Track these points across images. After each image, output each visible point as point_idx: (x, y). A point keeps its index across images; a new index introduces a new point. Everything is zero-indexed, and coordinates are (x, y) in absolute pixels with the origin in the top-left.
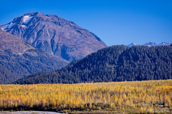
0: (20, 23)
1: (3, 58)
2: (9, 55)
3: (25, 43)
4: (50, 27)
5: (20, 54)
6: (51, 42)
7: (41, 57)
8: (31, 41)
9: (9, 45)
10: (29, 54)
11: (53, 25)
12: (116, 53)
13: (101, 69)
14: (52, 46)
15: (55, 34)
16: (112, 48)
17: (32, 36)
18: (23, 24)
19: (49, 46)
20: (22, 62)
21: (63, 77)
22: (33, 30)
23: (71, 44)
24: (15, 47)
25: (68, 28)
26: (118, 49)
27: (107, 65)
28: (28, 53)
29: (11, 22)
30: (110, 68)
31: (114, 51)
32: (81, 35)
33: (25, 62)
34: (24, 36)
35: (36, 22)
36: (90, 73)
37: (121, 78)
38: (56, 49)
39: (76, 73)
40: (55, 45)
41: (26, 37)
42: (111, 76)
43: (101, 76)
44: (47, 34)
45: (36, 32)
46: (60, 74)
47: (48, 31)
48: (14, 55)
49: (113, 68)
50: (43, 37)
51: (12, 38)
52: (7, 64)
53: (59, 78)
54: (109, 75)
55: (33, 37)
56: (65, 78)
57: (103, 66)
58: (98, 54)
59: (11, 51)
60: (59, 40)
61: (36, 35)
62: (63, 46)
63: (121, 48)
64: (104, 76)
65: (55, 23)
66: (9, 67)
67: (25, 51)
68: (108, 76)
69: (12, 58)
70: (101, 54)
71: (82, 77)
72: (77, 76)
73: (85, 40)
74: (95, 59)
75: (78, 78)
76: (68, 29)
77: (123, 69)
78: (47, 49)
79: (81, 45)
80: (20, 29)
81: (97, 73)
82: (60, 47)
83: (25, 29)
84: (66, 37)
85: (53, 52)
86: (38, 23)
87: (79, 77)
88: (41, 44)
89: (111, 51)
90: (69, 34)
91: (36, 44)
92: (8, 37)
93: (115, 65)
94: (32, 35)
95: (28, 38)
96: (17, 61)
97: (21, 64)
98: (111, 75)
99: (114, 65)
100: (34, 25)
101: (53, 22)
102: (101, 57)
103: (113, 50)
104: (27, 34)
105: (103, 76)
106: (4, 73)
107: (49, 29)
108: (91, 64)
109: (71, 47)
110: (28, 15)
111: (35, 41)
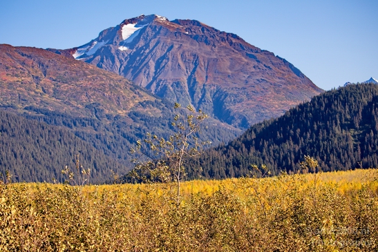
0: (115, 42)
1: (84, 125)
2: (97, 116)
3: (132, 87)
4: (185, 48)
5: (122, 113)
6: (189, 83)
7: (169, 119)
8: (143, 81)
9: (94, 94)
10: (141, 113)
11: (192, 44)
12: (355, 101)
13: (323, 140)
14: (192, 92)
15: (196, 65)
16: (346, 91)
17: (143, 71)
18: (122, 44)
19: (184, 93)
20: (127, 131)
21: (237, 163)
22: (146, 57)
23: (234, 85)
24: (110, 98)
25: (226, 48)
26: (360, 93)
27: (337, 130)
28: (140, 109)
29: (93, 41)
30: (344, 137)
31: (351, 97)
32: (256, 63)
33: (133, 130)
34: (126, 72)
35: (152, 39)
36: (299, 150)
37: (371, 161)
38: (201, 100)
39: (264, 153)
40: (198, 90)
41: (130, 74)
42: (348, 156)
43: (325, 158)
44: (179, 65)
45: (154, 60)
46: (229, 156)
47: (179, 57)
48: (108, 117)
49: (352, 138)
50: (170, 72)
51: (100, 78)
52: (95, 137)
53: (227, 164)
54: (344, 155)
55: (147, 72)
56: (241, 166)
57: (328, 134)
58: (314, 105)
59: (101, 107)
60: (207, 77)
61: (152, 69)
62: (217, 92)
63: (366, 90)
64: (331, 156)
65: (196, 38)
66: (99, 143)
67: (132, 105)
68: (342, 157)
69: (103, 122)
70: (320, 104)
71: (279, 161)
72: (267, 159)
73: (267, 76)
74: (306, 117)
75: (271, 163)
76: (227, 50)
77: (374, 139)
78: (181, 100)
79: (257, 88)
80: (116, 56)
81: (316, 150)
82: (211, 93)
83: (126, 55)
84: (222, 71)
85: (195, 106)
86: (156, 39)
87: (272, 161)
88: (165, 87)
89: (344, 98)
90: (228, 63)
91: (153, 88)
92: (93, 74)
93: (356, 129)
94: (143, 67)
95: (135, 76)
96: (117, 129)
97: (125, 137)
98: (347, 152)
99: (352, 131)
100: (147, 46)
101: (191, 36)
102: (322, 112)
103: (349, 95)
104: (131, 67)
105: (328, 156)
106: (90, 158)
107: (184, 52)
108: (298, 130)
109: (235, 93)
110: (132, 23)
111: (152, 83)
